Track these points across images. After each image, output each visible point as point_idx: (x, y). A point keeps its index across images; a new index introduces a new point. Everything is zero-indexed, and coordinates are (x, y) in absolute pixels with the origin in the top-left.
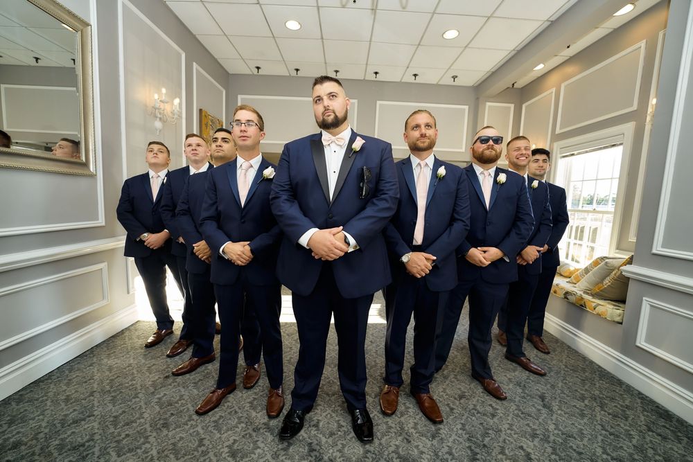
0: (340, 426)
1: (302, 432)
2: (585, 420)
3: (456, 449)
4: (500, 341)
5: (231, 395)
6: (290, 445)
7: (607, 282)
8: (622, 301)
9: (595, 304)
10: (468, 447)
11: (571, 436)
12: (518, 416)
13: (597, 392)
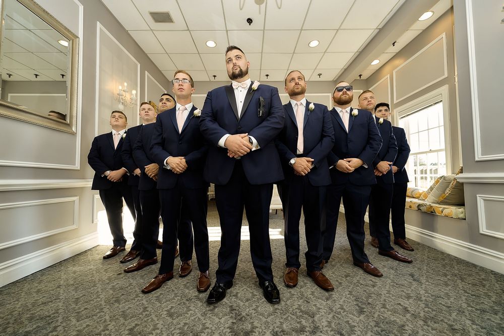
0: (254, 295)
1: (225, 300)
2: (450, 287)
3: (347, 306)
4: (374, 245)
5: (170, 281)
6: (215, 307)
7: (448, 191)
8: (461, 204)
9: (442, 208)
10: (356, 305)
11: (440, 297)
12: (393, 286)
13: (456, 272)
